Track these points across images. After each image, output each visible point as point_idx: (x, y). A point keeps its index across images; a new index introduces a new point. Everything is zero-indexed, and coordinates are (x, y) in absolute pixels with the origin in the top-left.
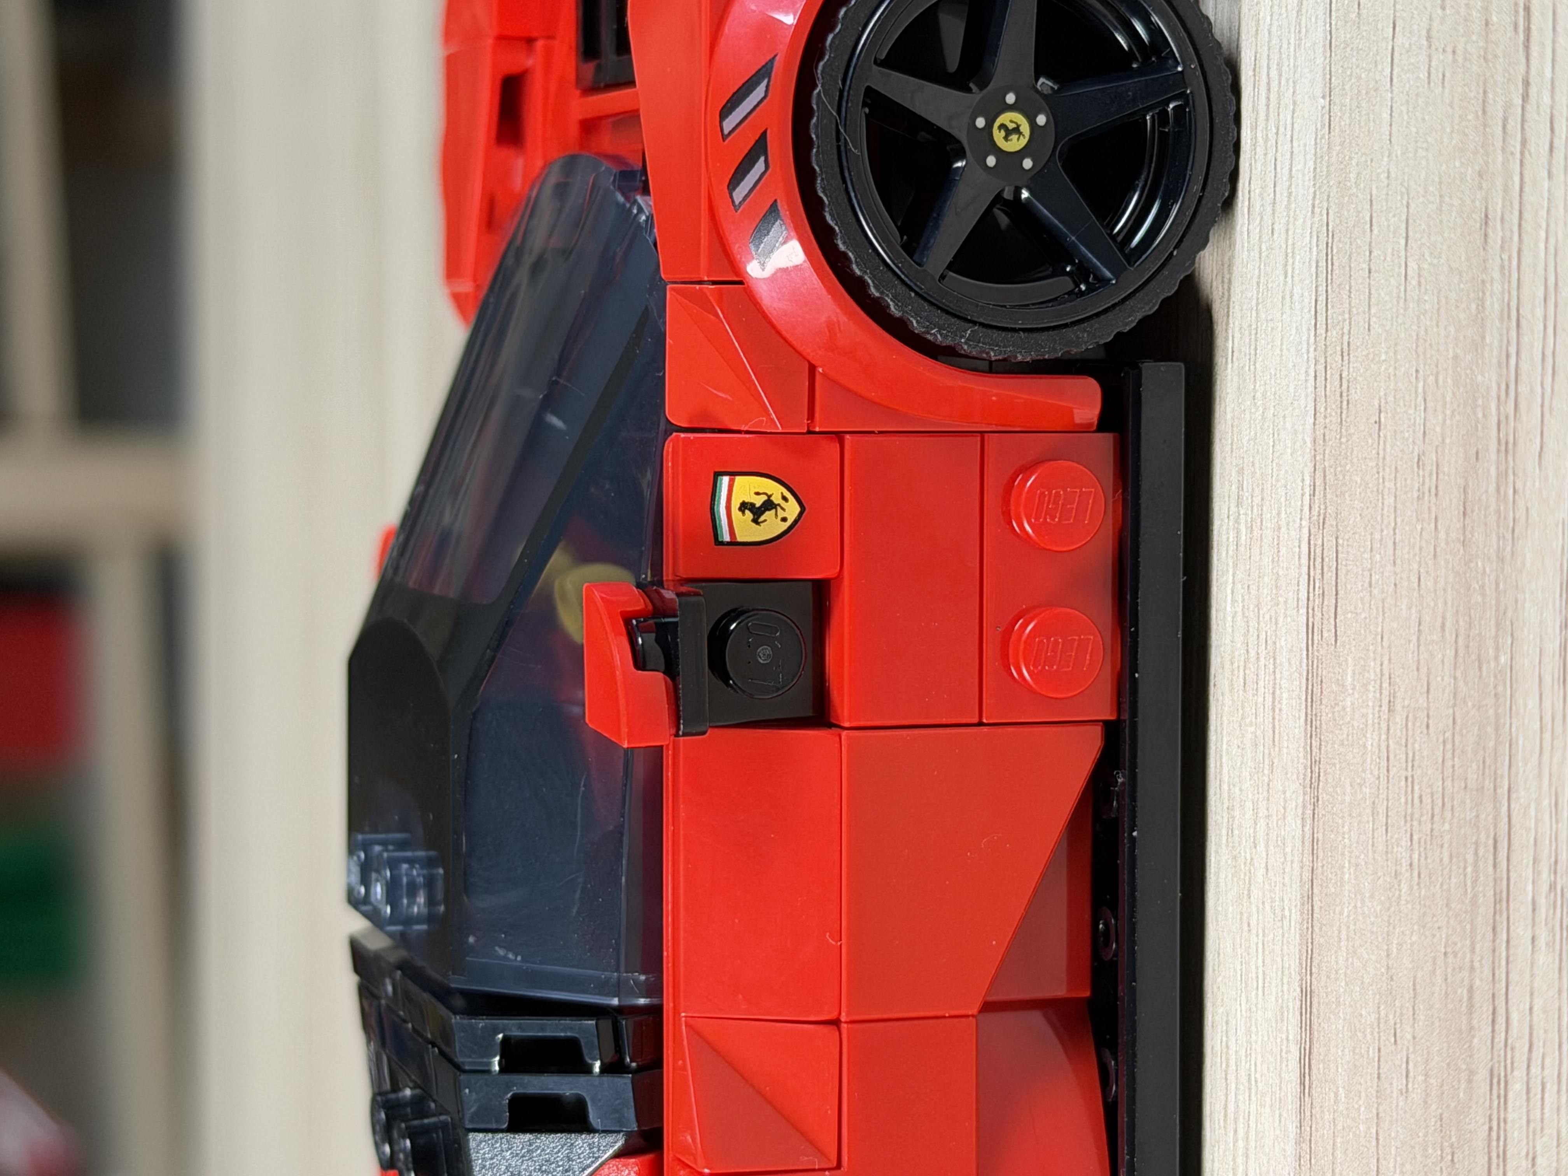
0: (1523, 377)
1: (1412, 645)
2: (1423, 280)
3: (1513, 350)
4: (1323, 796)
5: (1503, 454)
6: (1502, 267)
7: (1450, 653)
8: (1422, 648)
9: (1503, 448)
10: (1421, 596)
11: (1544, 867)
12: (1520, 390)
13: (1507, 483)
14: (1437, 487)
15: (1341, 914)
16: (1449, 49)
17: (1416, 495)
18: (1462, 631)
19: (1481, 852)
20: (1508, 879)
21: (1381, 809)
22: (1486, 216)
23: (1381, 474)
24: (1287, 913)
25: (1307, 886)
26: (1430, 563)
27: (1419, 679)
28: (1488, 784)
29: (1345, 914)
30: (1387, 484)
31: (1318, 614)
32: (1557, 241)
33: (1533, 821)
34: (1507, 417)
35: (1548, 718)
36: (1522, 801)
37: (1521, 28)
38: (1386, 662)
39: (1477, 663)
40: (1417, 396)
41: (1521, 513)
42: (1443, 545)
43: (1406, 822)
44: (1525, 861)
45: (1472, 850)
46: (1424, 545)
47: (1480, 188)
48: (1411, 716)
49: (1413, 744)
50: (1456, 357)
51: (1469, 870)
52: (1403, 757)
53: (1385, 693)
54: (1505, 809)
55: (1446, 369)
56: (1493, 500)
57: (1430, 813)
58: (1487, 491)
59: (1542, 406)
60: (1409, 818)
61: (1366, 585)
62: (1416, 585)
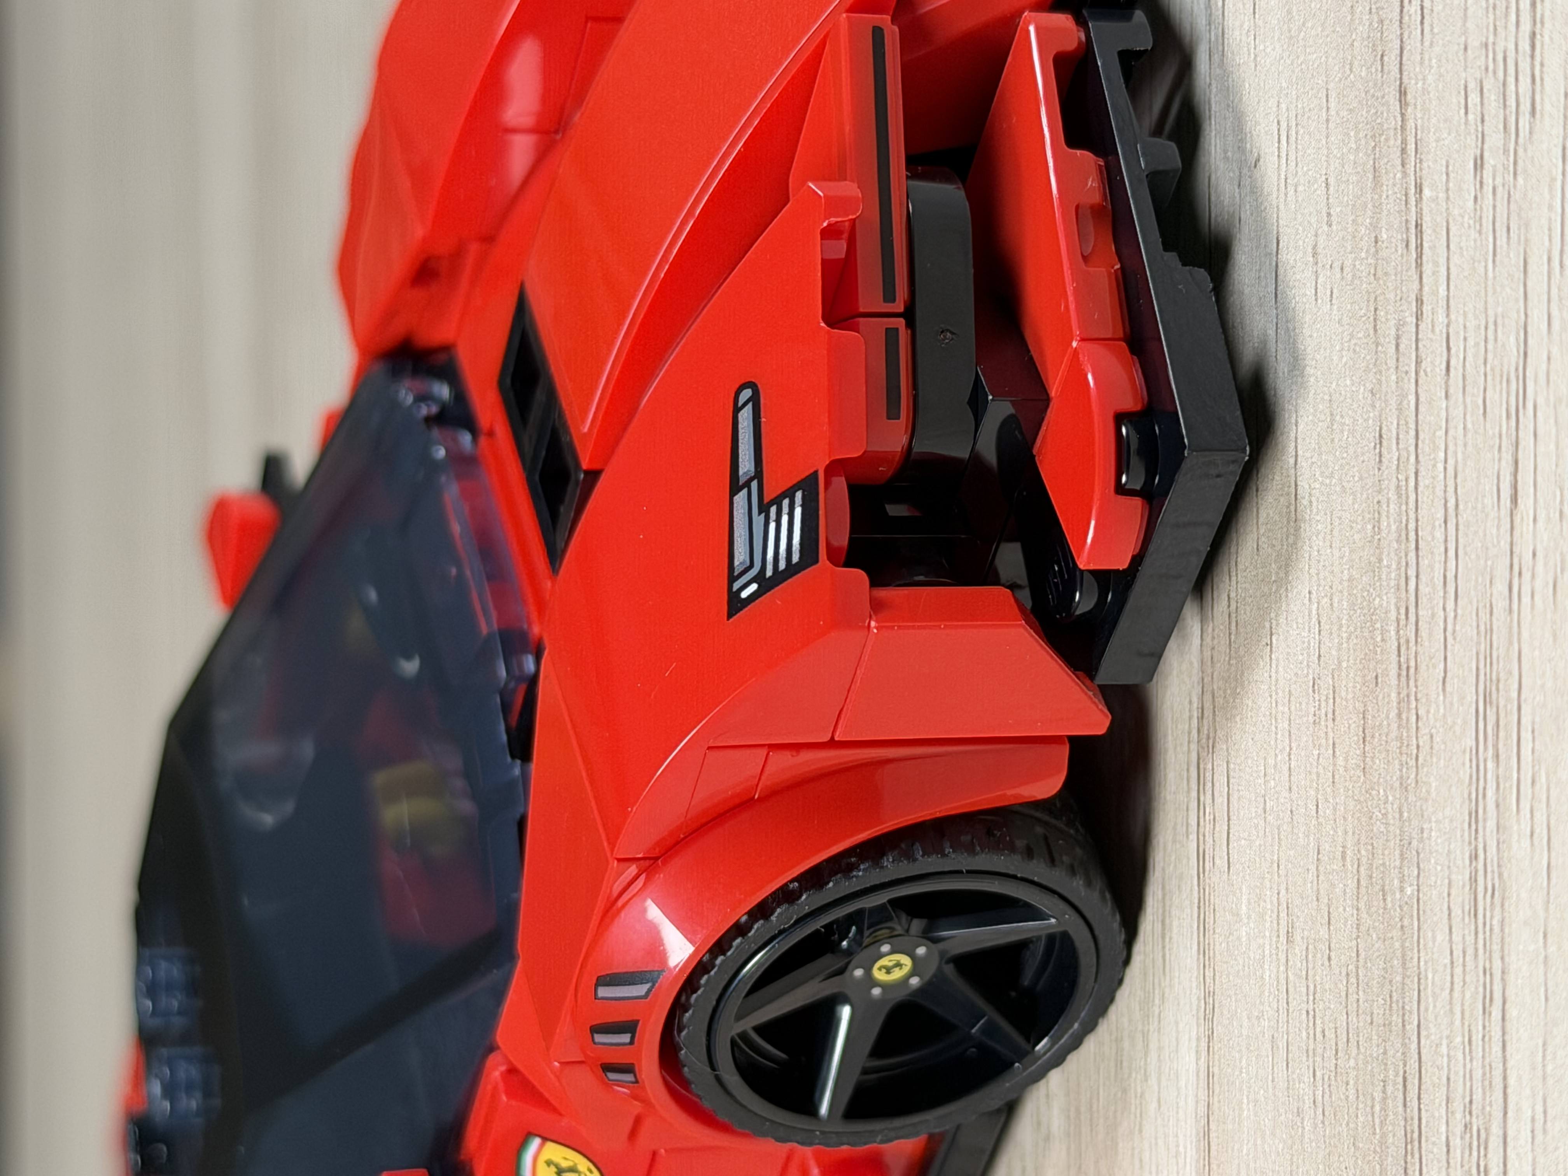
0: (1423, 601)
1: (1310, 875)
2: (1313, 499)
3: (1412, 573)
4: (1219, 1030)
5: (1403, 679)
6: (1398, 487)
7: (1352, 884)
8: (1321, 878)
9: (1404, 673)
10: (1320, 824)
11: (1458, 1106)
12: (1420, 613)
13: (1409, 709)
14: (1334, 711)
15: (1240, 1150)
16: (1337, 265)
17: (1311, 719)
18: (1364, 860)
19: (1390, 1089)
20: (1420, 1119)
21: (1282, 1044)
22: (1381, 436)
23: (1274, 697)
24: (1181, 1149)
25: (1203, 1122)
26: (1329, 790)
27: (1318, 910)
28: (1396, 1019)
29: (1245, 1151)
30: (1280, 708)
31: (1209, 840)
32: (1456, 462)
33: (1445, 1059)
34: (1408, 641)
35: (1458, 953)
36: (1433, 1037)
37: (1413, 245)
38: (1283, 892)
39: (1381, 893)
40: (1310, 619)
41: (1424, 740)
42: (1341, 770)
43: (1308, 1056)
44: (1437, 1100)
45: (1380, 1088)
46: (1322, 771)
47: (1373, 406)
48: (1310, 947)
49: (1315, 975)
50: (1350, 580)
51: (1377, 1108)
52: (1304, 990)
53: (1283, 923)
54: (1414, 1046)
55: (1341, 592)
56: (1394, 726)
57: (1334, 1048)
58: (1388, 717)
59: (1445, 630)
60: (1311, 1053)
61: (1260, 811)
62: (1314, 813)
